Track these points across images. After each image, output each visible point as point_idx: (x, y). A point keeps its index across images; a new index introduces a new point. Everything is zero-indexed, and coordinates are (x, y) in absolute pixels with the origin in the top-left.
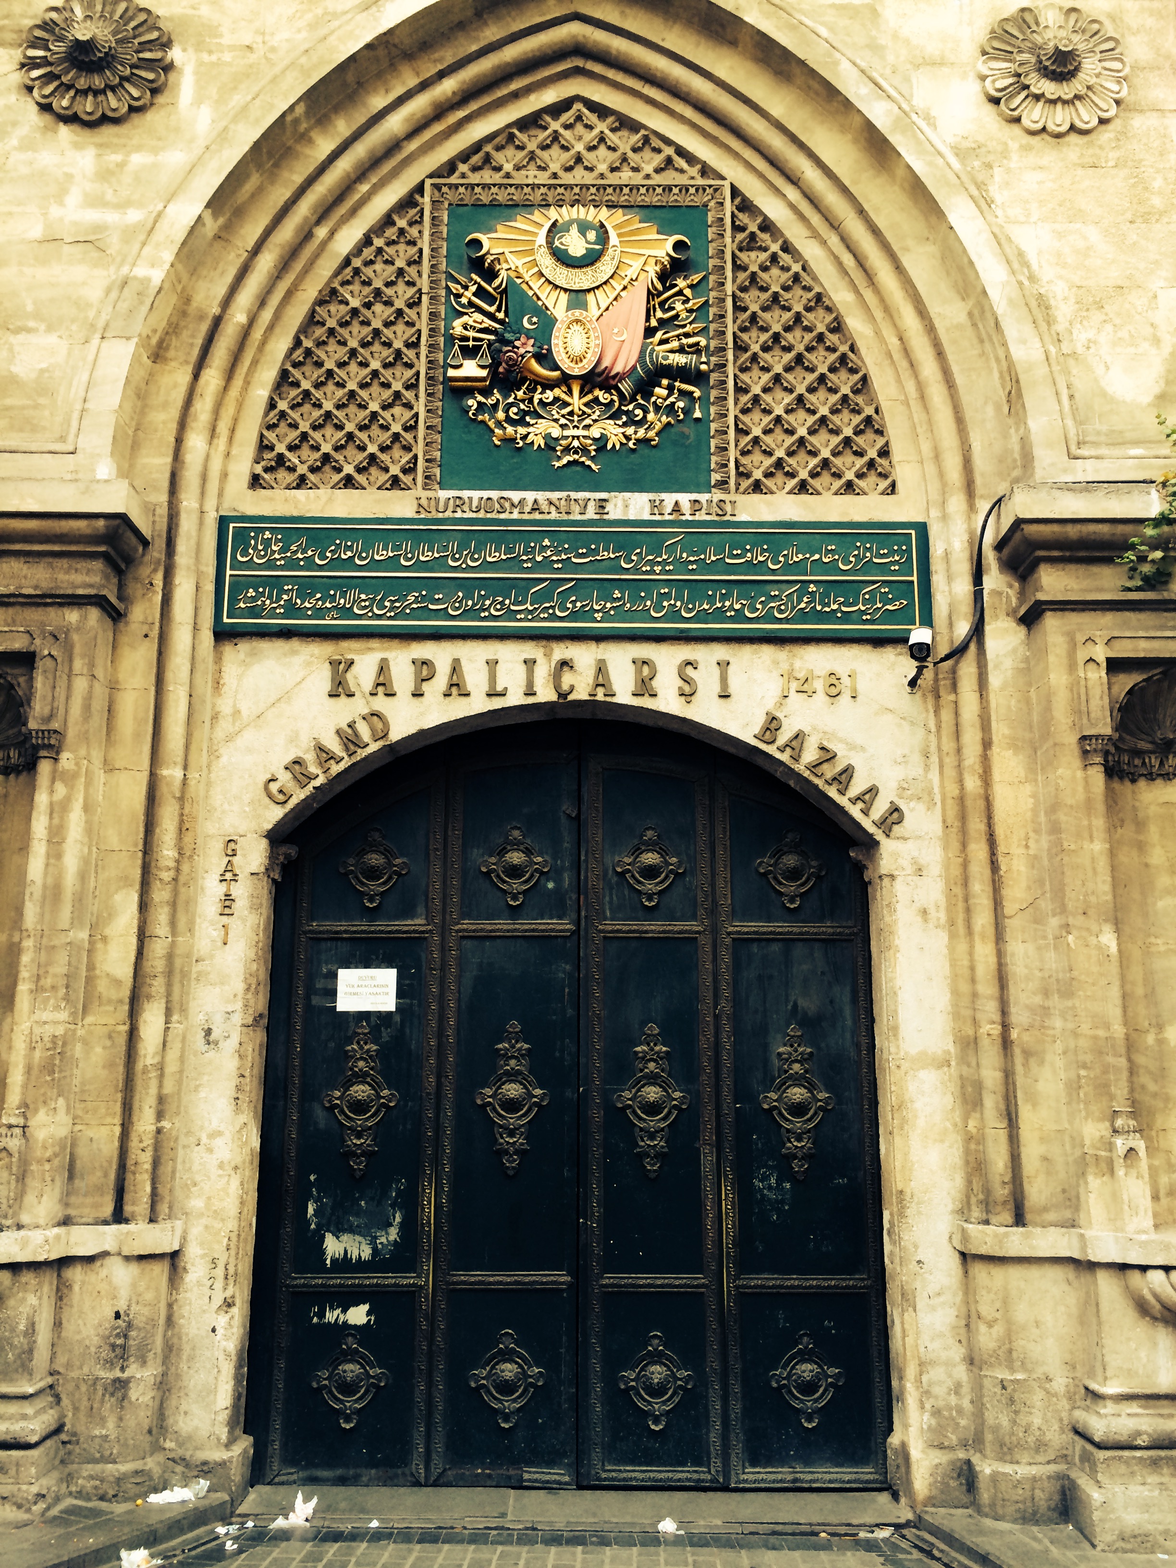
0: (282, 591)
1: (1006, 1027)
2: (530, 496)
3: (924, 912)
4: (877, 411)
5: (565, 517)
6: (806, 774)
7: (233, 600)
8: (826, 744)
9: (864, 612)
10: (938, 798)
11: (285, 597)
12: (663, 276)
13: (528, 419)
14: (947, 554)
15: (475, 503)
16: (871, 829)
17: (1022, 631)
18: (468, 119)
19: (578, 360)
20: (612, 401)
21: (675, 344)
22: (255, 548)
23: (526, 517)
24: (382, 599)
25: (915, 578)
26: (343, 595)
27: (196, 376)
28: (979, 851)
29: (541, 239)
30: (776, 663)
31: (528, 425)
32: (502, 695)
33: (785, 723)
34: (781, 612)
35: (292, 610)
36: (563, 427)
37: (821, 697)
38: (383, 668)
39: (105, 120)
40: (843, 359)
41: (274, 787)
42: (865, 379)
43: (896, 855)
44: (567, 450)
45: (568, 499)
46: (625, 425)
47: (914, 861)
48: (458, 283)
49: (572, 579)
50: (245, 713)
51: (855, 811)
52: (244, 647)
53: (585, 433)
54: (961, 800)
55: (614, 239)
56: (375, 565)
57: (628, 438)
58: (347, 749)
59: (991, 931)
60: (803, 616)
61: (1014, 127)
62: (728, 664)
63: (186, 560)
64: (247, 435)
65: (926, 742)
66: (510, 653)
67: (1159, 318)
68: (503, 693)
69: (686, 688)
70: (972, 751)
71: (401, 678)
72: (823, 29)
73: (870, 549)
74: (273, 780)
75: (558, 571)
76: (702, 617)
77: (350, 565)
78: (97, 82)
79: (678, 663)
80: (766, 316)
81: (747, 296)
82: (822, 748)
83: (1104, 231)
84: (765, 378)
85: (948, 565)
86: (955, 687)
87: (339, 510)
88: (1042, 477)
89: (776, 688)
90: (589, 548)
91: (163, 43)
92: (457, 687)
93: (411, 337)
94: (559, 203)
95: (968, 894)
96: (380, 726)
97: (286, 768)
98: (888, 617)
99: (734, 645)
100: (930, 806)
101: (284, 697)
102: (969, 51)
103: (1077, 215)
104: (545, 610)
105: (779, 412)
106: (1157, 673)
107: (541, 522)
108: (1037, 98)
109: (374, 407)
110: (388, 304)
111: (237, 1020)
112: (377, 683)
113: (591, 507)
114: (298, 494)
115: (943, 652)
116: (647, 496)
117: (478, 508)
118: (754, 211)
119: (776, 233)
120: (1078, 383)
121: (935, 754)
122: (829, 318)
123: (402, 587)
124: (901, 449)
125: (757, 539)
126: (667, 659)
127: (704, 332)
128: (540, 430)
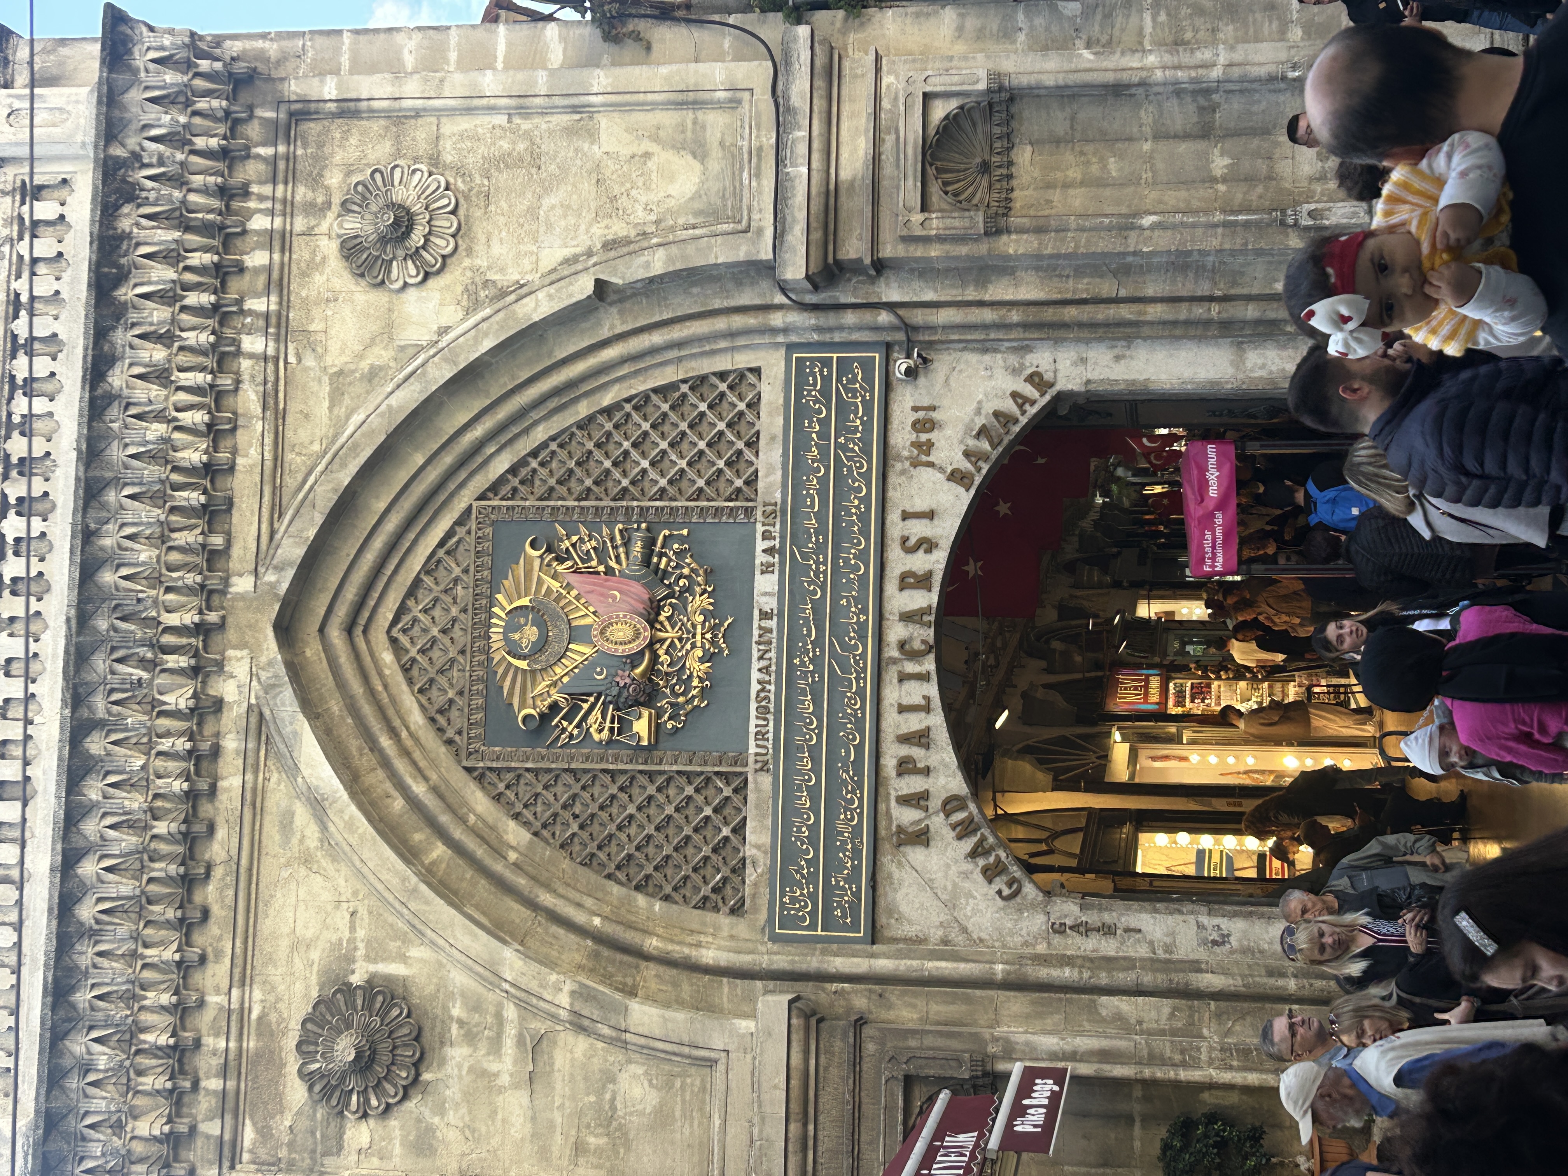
0: (837, 886)
1: (1211, 299)
2: (755, 675)
3: (1118, 358)
4: (685, 383)
5: (775, 646)
6: (1000, 449)
7: (845, 928)
8: (975, 433)
9: (863, 397)
10: (1023, 343)
11: (842, 883)
12: (560, 560)
13: (685, 677)
14: (818, 329)
15: (761, 722)
16: (1047, 398)
17: (888, 273)
19: (637, 635)
20: (671, 604)
22: (798, 910)
23: (773, 678)
24: (845, 800)
25: (835, 356)
26: (841, 833)
27: (647, 957)
28: (1071, 313)
29: (523, 664)
30: (903, 472)
31: (690, 677)
32: (929, 700)
33: (957, 465)
34: (862, 467)
35: (854, 878)
36: (694, 646)
37: (933, 436)
38: (905, 801)
39: (418, 1038)
40: (636, 408)
41: (1006, 891)
42: (655, 390)
43: (1070, 379)
44: (714, 643)
45: (757, 643)
46: (693, 595)
47: (1075, 364)
48: (559, 738)
49: (830, 640)
50: (943, 917)
51: (1032, 411)
52: (882, 920)
53: (699, 627)
54: (1026, 325)
55: (525, 601)
56: (814, 807)
57: (704, 592)
58: (975, 831)
59: (1135, 307)
60: (866, 448)
61: (449, 261)
62: (904, 512)
63: (813, 962)
64: (695, 917)
65: (973, 350)
66: (892, 694)
67: (626, 152)
68: (927, 698)
69: (925, 546)
70: (988, 315)
71: (913, 784)
72: (357, 418)
73: (810, 391)
74: (999, 892)
75: (822, 651)
76: (865, 532)
77: (813, 829)
78: (384, 1047)
79: (902, 554)
80: (596, 472)
81: (577, 489)
82: (978, 436)
83: (547, 190)
84: (652, 474)
85: (830, 330)
86: (932, 328)
87: (765, 839)
88: (766, 254)
89: (926, 475)
90: (803, 625)
91: (348, 990)
92: (922, 738)
93: (607, 779)
94: (487, 651)
95: (1107, 325)
96: (955, 803)
97: (990, 882)
98: (868, 379)
99: (889, 505)
100: (1028, 349)
101: (929, 883)
102: (379, 298)
103: (533, 212)
104: (857, 662)
105: (683, 464)
106: (931, 171)
107: (779, 664)
108: (427, 240)
109: (669, 810)
110: (574, 797)
111: (1204, 920)
112: (918, 806)
113: (764, 624)
114: (751, 875)
115: (901, 336)
116: (758, 577)
117: (765, 719)
118: (501, 480)
119: (522, 462)
120: (681, 221)
121: (985, 347)
122: (601, 419)
123: (835, 785)
124: (722, 364)
125: (799, 485)
126: (899, 562)
127: (611, 525)
128: (696, 666)
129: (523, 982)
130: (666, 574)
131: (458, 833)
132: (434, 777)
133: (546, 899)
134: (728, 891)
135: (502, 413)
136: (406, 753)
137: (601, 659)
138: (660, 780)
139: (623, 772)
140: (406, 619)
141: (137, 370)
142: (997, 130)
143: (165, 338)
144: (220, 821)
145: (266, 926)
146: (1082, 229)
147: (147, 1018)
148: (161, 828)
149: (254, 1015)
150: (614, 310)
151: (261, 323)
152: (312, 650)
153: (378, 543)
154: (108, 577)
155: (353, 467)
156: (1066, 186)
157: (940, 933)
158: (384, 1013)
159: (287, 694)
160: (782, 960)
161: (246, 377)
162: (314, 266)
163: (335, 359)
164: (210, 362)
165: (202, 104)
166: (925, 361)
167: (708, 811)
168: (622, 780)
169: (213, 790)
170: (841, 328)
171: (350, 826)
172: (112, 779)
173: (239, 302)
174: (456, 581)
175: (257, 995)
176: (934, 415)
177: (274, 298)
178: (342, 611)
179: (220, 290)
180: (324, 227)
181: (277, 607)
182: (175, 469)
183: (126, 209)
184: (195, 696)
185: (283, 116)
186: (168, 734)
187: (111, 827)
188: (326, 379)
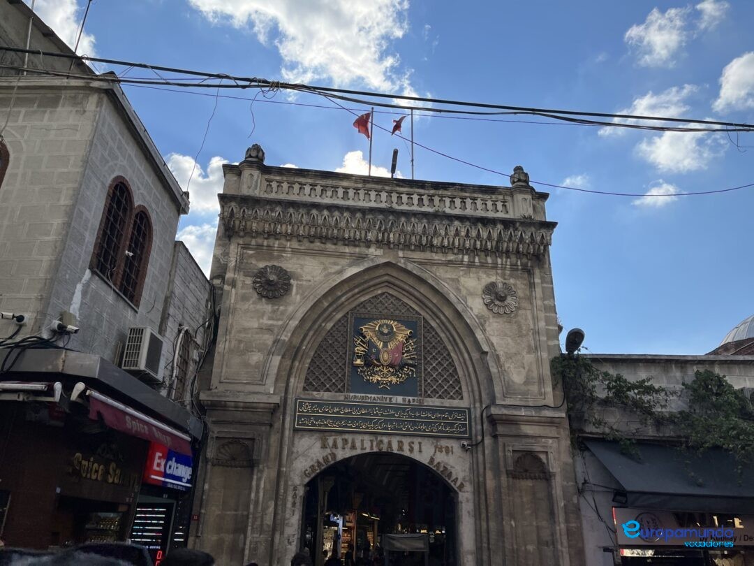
0: (310, 419)
1: (489, 544)
2: (373, 396)
3: (469, 512)
4: (458, 377)
5: (381, 402)
6: (440, 474)
7: (298, 421)
9: (455, 431)
10: (473, 481)
11: (311, 421)
12: (406, 340)
13: (373, 375)
14: (475, 417)
16: (456, 489)
17: (493, 440)
18: (360, 297)
19: (385, 361)
20: (394, 371)
21: (409, 358)
22: (304, 407)
23: (372, 401)
24: (336, 422)
25: (467, 422)
26: (326, 421)
27: (293, 362)
28: (483, 497)
29: (377, 329)
30: (433, 443)
31: (373, 377)
33: (435, 460)
34: (435, 430)
35: (313, 425)
37: (444, 453)
38: (335, 441)
39: (274, 297)
40: (450, 363)
41: (307, 472)
42: (455, 369)
43: (462, 497)
44: (382, 384)
45: (382, 397)
46: (397, 378)
47: (467, 498)
48: (356, 338)
49: (383, 419)
50: (300, 452)
51: (452, 484)
52: (300, 433)
54: (478, 482)
55: (395, 330)
56: (334, 413)
57: (397, 381)
58: (325, 463)
59: (485, 519)
60: (439, 431)
61: (491, 311)
62: (421, 443)
63: (289, 412)
64: (303, 377)
65: (470, 466)
66: (367, 438)
67: (525, 361)
68: (365, 449)
69: (411, 449)
70: (481, 470)
71: (340, 444)
72: (446, 285)
73: (456, 414)
74: (307, 470)
75: (380, 416)
76: (415, 430)
77: (328, 412)
78: (273, 288)
79: (409, 442)
80: (431, 351)
81: (427, 345)
82: (444, 467)
83: (512, 339)
84: (431, 367)
85: (475, 421)
86: (477, 453)
87: (325, 398)
88: (498, 402)
89: (433, 450)
90: (387, 410)
91: (289, 279)
92: (353, 447)
93: (344, 351)
94: (381, 319)
95: (480, 508)
96: (334, 456)
97: (310, 467)
98: (461, 433)
99: (423, 438)
100: (471, 483)
101: (310, 448)
102: (480, 292)
103: (506, 335)
104: (376, 427)
105: (434, 376)
106: (524, 453)
107: (375, 403)
108: (495, 305)
109: (334, 369)
110: (339, 342)
111: (296, 536)
112: (333, 445)
113: (388, 399)
114: (315, 393)
115: (474, 443)
116: (402, 397)
117: (360, 398)
118: (429, 324)
119: (434, 329)
120: (506, 378)
121: (472, 469)
122: (447, 352)
123: (341, 419)
124: (464, 388)
125: (429, 410)
126: (406, 441)
127: (416, 354)
128: (376, 378)
129: (288, 326)
130: (403, 370)
131: (330, 309)
132: (346, 303)
133: (311, 333)
134: (310, 386)
135: (448, 324)
136: (353, 296)
137: (378, 351)
138: (343, 367)
139: (346, 356)
140: (389, 297)
141: (459, 228)
143: (467, 235)
144: (337, 247)
145: (308, 258)
146: (509, 502)
147: (284, 227)
148: (335, 231)
149: (284, 255)
150: (478, 357)
151: (472, 260)
152: (381, 272)
153: (411, 290)
154: (403, 219)
155: (433, 283)
156: (521, 497)
157: (295, 451)
158: (282, 288)
159: (371, 264)
160: (290, 402)
161: (457, 256)
162: (488, 275)
163: (462, 280)
164: (461, 247)
165: (531, 247)
166: (467, 450)
167: (334, 381)
168: (344, 356)
169: (346, 245)
170: (476, 424)
171: (334, 281)
172: (349, 219)
173: (477, 255)
174: (400, 311)
175: (289, 255)
176: (450, 453)
177: (478, 264)
178: (392, 280)
179: (480, 250)
180: (499, 278)
181: (394, 262)
182: (432, 237)
183: (503, 227)
184: (371, 241)
185: (529, 268)
186: (360, 233)
187: (336, 219)
188: (456, 277)
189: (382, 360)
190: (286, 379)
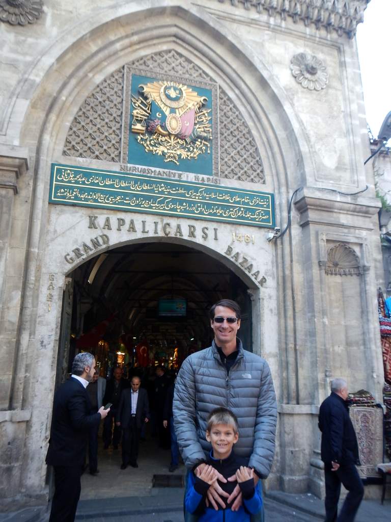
0: (73, 191)
1: (295, 345)
2: (158, 170)
3: (271, 310)
4: (260, 159)
5: (168, 178)
6: (239, 266)
7: (56, 192)
8: (245, 257)
9: (257, 218)
10: (276, 276)
11: (74, 193)
12: (199, 108)
13: (157, 145)
14: (280, 204)
15: (139, 170)
16: (258, 284)
17: (301, 228)
18: (139, 49)
19: (174, 129)
20: (183, 143)
21: (203, 130)
22: (64, 175)
23: (156, 176)
24: (109, 197)
25: (270, 210)
26: (95, 195)
27: (48, 115)
28: (289, 292)
29: (162, 90)
30: (231, 231)
31: (157, 147)
32: (147, 232)
33: (234, 250)
34: (233, 215)
35: (76, 198)
36: (168, 149)
37: (244, 243)
38: (108, 220)
39: (20, 24)
40: (251, 142)
41: (69, 257)
42: (256, 149)
43: (264, 292)
44: (169, 157)
45: (169, 172)
46: (187, 152)
47: (270, 295)
48: (135, 98)
49: (170, 198)
50: (58, 232)
51: (253, 278)
52: (59, 208)
53: (175, 152)
54: (284, 277)
55: (184, 94)
56: (105, 186)
57: (188, 156)
58: (95, 247)
59: (292, 317)
60: (239, 217)
61: (300, 85)
62: (217, 229)
63: (42, 178)
64: (63, 135)
65: (273, 258)
66: (150, 220)
67: (336, 145)
69: (205, 236)
70: (287, 263)
71: (114, 223)
72: (249, 47)
73: (258, 200)
74: (68, 255)
75: (166, 195)
76: (210, 214)
77: (97, 185)
78: (17, 11)
79: (202, 227)
80: (229, 126)
81: (223, 118)
83: (323, 119)
84: (228, 144)
85: (280, 208)
86: (282, 243)
87: (94, 166)
88: (310, 185)
89: (231, 239)
90: (176, 188)
92: (132, 229)
93: (119, 113)
94: (167, 80)
95: (285, 306)
96: (106, 239)
97: (73, 251)
98: (263, 221)
99: (219, 224)
100: (274, 278)
101: (73, 227)
102: (287, 61)
103: (315, 113)
104: (162, 207)
105: (232, 155)
106: (338, 244)
107: (161, 179)
108: (306, 78)
109: (106, 134)
110: (112, 102)
111: (53, 338)
112: (105, 225)
113: (177, 176)
114: (80, 159)
116: (194, 175)
117: (141, 171)
118: (226, 95)
119: (232, 102)
120: (317, 160)
121: (275, 262)
122: (247, 130)
123: (115, 194)
124: (267, 171)
125: (227, 193)
126: (199, 226)
127: (211, 127)
128: (160, 150)
130: (194, 143)
131: (101, 56)
132: (122, 53)
134: (73, 151)
135: (250, 95)
136: (131, 45)
137: (164, 117)
138: (118, 132)
139: (121, 120)
140: (177, 57)
142: (347, 270)
151: (278, 25)
153: (205, 49)
157: (52, 230)
158: (30, 13)
160: (44, 165)
161: (261, 16)
162: (296, 45)
163: (267, 45)
164: (267, 5)
165: (343, 19)
166: (269, 241)
167: (105, 147)
168: (118, 118)
170: (281, 211)
173: (285, 20)
174: (191, 75)
176: (251, 244)
177: (286, 30)
178: (181, 34)
179: (288, 13)
180: (308, 50)
185: (339, 45)
188: (261, 41)
189: (169, 128)
190: (38, 135)
